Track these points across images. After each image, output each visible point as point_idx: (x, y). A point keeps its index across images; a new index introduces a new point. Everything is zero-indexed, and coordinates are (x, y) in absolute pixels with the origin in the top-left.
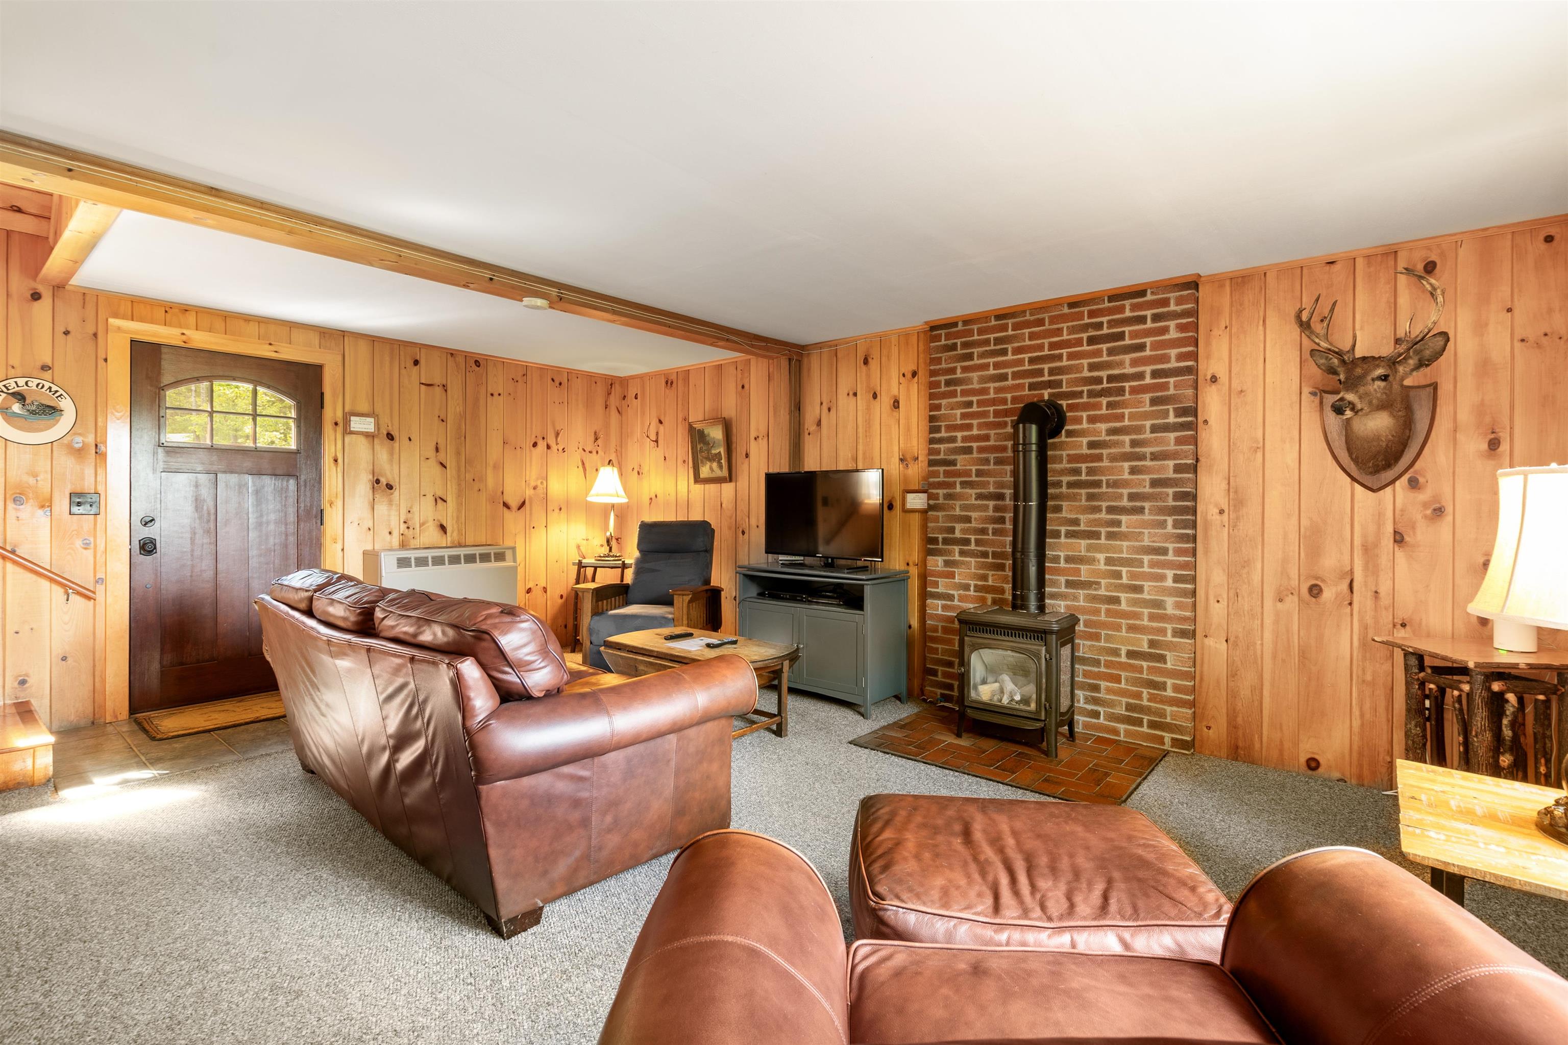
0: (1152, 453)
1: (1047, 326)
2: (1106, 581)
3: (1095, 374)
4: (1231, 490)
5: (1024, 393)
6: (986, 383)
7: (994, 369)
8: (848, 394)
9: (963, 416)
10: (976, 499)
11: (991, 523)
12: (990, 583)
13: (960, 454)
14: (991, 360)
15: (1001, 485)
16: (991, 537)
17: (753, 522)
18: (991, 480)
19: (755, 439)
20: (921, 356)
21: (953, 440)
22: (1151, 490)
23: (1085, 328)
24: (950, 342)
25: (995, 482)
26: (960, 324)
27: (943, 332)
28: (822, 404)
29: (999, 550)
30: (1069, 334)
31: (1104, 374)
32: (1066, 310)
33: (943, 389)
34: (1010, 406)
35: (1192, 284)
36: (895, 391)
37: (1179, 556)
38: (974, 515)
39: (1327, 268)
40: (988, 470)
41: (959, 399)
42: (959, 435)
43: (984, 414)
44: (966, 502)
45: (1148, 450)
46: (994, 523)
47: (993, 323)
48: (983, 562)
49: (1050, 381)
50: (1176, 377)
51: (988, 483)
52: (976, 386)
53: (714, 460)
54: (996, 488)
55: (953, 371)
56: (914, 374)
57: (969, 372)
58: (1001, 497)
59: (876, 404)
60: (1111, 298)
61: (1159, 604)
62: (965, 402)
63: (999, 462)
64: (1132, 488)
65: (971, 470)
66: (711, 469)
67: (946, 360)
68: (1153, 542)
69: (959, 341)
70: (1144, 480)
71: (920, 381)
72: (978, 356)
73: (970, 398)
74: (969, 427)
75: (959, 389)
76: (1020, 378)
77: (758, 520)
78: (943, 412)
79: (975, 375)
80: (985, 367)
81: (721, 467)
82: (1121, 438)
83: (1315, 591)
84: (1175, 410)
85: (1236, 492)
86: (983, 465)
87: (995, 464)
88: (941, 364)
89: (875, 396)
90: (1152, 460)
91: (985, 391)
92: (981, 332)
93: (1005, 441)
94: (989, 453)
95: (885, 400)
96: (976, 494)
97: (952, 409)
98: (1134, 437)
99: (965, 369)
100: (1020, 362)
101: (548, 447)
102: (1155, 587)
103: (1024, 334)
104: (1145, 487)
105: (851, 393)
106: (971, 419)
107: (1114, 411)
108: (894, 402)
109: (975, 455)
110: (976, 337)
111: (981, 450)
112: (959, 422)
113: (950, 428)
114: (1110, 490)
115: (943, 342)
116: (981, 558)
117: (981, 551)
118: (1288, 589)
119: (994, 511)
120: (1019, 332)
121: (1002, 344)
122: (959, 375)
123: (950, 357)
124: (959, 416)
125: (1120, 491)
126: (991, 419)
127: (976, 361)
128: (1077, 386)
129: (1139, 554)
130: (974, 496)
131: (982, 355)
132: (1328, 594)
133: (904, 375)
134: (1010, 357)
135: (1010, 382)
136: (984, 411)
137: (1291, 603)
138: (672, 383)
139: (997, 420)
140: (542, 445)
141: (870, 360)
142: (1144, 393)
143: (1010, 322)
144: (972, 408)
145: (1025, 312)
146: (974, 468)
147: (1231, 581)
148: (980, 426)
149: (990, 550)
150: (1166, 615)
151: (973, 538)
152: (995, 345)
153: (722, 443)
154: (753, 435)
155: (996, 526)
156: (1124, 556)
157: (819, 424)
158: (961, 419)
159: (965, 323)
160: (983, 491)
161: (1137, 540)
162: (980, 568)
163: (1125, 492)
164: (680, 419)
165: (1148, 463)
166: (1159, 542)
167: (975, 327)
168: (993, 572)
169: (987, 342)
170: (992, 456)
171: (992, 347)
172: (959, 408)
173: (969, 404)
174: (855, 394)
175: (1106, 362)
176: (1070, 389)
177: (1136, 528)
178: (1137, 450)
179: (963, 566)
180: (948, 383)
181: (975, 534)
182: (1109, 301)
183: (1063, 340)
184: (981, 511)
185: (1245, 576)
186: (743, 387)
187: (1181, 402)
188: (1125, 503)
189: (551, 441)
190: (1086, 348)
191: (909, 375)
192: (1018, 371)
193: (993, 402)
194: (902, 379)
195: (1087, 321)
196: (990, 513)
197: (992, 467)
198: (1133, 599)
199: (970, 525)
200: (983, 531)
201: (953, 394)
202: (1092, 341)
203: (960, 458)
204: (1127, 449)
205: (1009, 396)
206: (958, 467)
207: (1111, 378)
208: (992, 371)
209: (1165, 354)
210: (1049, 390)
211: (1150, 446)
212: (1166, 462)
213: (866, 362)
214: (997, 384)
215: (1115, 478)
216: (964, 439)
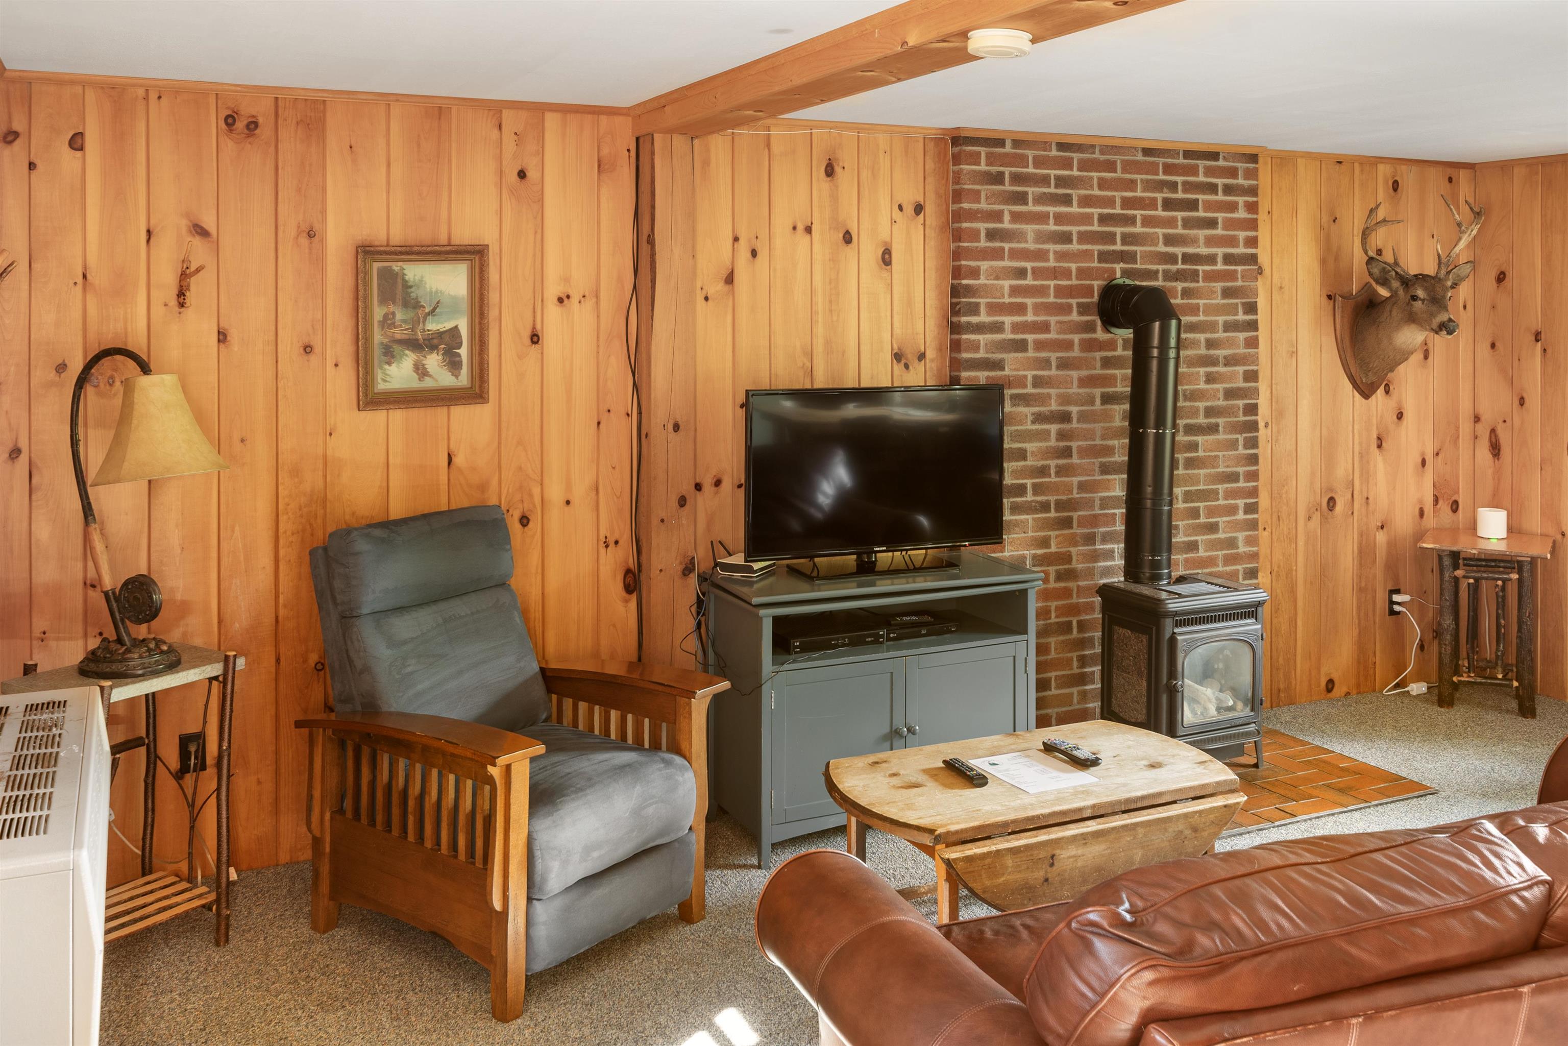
0: (1225, 357)
1: (1119, 174)
2: (1184, 522)
3: (1170, 249)
4: (1274, 400)
5: (1093, 265)
6: (1044, 243)
7: (1055, 224)
8: (795, 228)
9: (1015, 291)
10: (1033, 422)
11: (1053, 458)
12: (1053, 549)
13: (1010, 352)
14: (1051, 209)
15: (1066, 400)
16: (1053, 479)
17: (555, 493)
18: (1053, 391)
19: (560, 300)
20: (930, 180)
21: (997, 328)
22: (1225, 403)
23: (1160, 186)
24: (994, 169)
25: (1059, 396)
26: (1008, 143)
27: (983, 151)
28: (736, 239)
29: (1064, 497)
30: (1144, 191)
31: (1178, 251)
32: (1140, 157)
33: (983, 243)
34: (1074, 282)
35: (1253, 158)
36: (884, 235)
37: (1248, 482)
38: (1030, 447)
39: (1338, 166)
40: (1049, 377)
41: (1007, 263)
42: (1008, 320)
43: (1041, 291)
44: (1019, 428)
45: (1221, 353)
46: (1058, 458)
47: (1054, 152)
48: (1045, 519)
49: (1122, 252)
50: (1244, 265)
51: (1049, 396)
52: (1031, 246)
53: (433, 348)
54: (1060, 404)
55: (997, 216)
56: (919, 209)
57: (1021, 223)
58: (1065, 417)
59: (849, 252)
60: (1188, 154)
61: (1231, 543)
62: (1016, 268)
63: (1064, 364)
64: (1208, 400)
65: (1025, 377)
66: (421, 371)
67: (987, 198)
68: (1228, 466)
69: (1007, 171)
70: (1218, 390)
71: (928, 223)
72: (1034, 199)
73: (1023, 264)
74: (1021, 309)
75: (1007, 246)
76: (1088, 243)
77: (568, 487)
78: (982, 281)
79: (1030, 229)
80: (1042, 218)
81: (454, 364)
82: (1197, 336)
83: (1331, 504)
84: (1243, 304)
85: (1277, 402)
86: (1043, 369)
87: (1058, 368)
88: (979, 202)
89: (848, 238)
90: (1225, 365)
91: (1040, 255)
92: (1038, 163)
93: (1071, 333)
94: (1049, 351)
95: (869, 251)
96: (1033, 414)
97: (997, 278)
98: (1209, 335)
99: (1016, 217)
100: (1087, 219)
102: (1228, 522)
103: (1091, 178)
104: (1219, 399)
105: (800, 227)
106: (1025, 297)
107: (1190, 301)
108: (884, 253)
109: (1031, 353)
110: (1031, 170)
111: (1040, 346)
112: (1007, 300)
113: (994, 308)
114: (1187, 404)
115: (983, 167)
116: (1041, 512)
117: (1041, 503)
118: (1314, 506)
119: (1057, 440)
120: (1085, 174)
121: (1064, 187)
122: (1007, 224)
123: (994, 194)
124: (1006, 290)
125: (1196, 404)
126: (1052, 299)
127: (1031, 207)
128: (1152, 263)
129: (1214, 484)
130: (1030, 418)
131: (1039, 200)
132: (1339, 508)
133: (901, 208)
134: (1075, 209)
135: (1075, 246)
136: (1042, 286)
137: (1317, 520)
138: (252, 125)
139: (1059, 301)
141: (838, 169)
142: (1216, 281)
143: (1076, 156)
144: (1025, 279)
145: (1093, 146)
146: (1030, 374)
147: (1274, 504)
148: (1038, 308)
149: (1052, 499)
150: (1238, 554)
151: (1029, 482)
152: (1056, 186)
153: (465, 306)
154: (553, 290)
155: (1061, 462)
156: (1201, 487)
157: (730, 279)
158: (1010, 296)
159: (1017, 143)
160: (1042, 409)
161: (1213, 467)
162: (1041, 529)
163: (1201, 405)
164: (289, 230)
165: (1221, 369)
166: (1233, 467)
167: (1030, 154)
168: (1057, 533)
169: (1045, 180)
170: (1053, 356)
171: (1052, 190)
172: (1007, 278)
173: (1021, 273)
174: (808, 230)
175: (1181, 236)
176: (1144, 267)
177: (1211, 451)
178: (1212, 352)
179: (1017, 529)
180: (992, 235)
181: (1031, 477)
182: (1185, 158)
183: (1136, 197)
184: (1041, 440)
185: (1284, 496)
186: (522, 174)
187: (1248, 297)
188: (1201, 420)
190: (1160, 213)
191: (909, 209)
192: (1086, 232)
193: (1055, 273)
194: (897, 214)
195: (1162, 177)
196: (1053, 443)
197: (1054, 372)
198: (1211, 541)
199: (1022, 463)
200: (1043, 471)
201: (998, 254)
202: (1168, 204)
203: (1010, 358)
204: (1203, 351)
205: (1073, 266)
206: (1007, 372)
207: (1187, 258)
208: (1052, 227)
209: (1234, 236)
210: (1122, 265)
211: (1224, 349)
212: (1237, 368)
213: (830, 171)
214: (1059, 247)
215: (1192, 387)
216: (1016, 328)
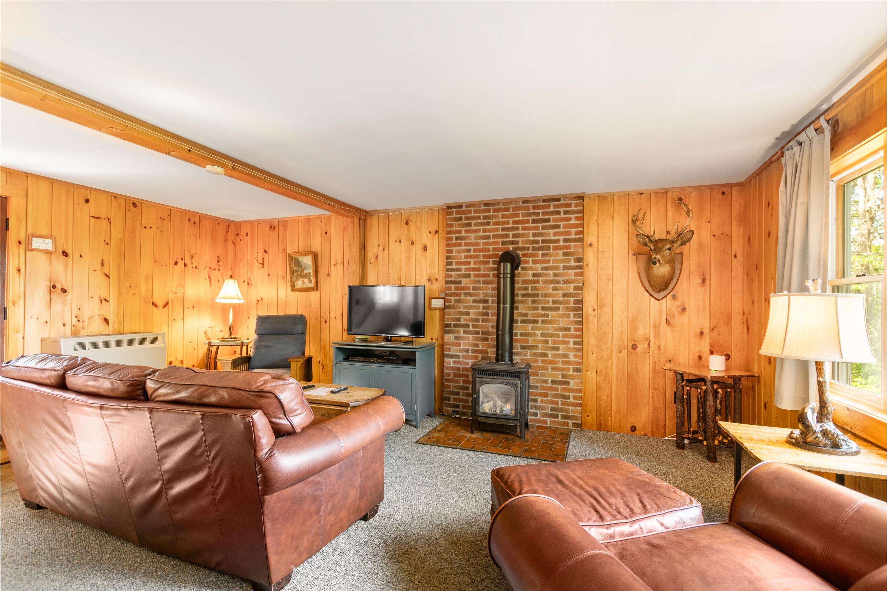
0: (563, 280)
1: (511, 212)
2: (541, 345)
3: (536, 238)
4: (598, 299)
5: (499, 246)
6: (478, 240)
7: (483, 233)
8: (396, 241)
9: (466, 257)
10: (473, 303)
11: (481, 316)
12: (480, 348)
13: (463, 278)
14: (481, 228)
15: (486, 295)
16: (481, 323)
17: (333, 315)
18: (481, 292)
19: (334, 265)
20: (440, 222)
21: (460, 270)
22: (563, 299)
23: (531, 214)
24: (458, 216)
25: (483, 294)
26: (464, 207)
27: (454, 210)
28: (379, 246)
29: (485, 330)
30: (523, 217)
31: (540, 239)
32: (521, 204)
33: (454, 241)
34: (491, 253)
35: (581, 198)
36: (424, 241)
37: (576, 332)
38: (471, 311)
39: (639, 196)
40: (480, 287)
41: (463, 247)
42: (463, 267)
43: (478, 256)
44: (467, 304)
45: (561, 279)
46: (483, 316)
47: (482, 207)
48: (477, 337)
49: (512, 241)
50: (575, 242)
51: (480, 294)
52: (473, 241)
53: (306, 277)
54: (484, 297)
55: (460, 232)
56: (436, 232)
57: (469, 233)
58: (486, 301)
59: (413, 248)
60: (544, 201)
61: (566, 356)
62: (467, 249)
63: (485, 282)
64: (554, 297)
65: (470, 287)
66: (303, 283)
67: (456, 226)
68: (564, 325)
69: (463, 216)
70: (560, 294)
71: (440, 236)
72: (474, 225)
73: (470, 248)
74: (469, 263)
75: (463, 242)
76: (497, 238)
77: (336, 314)
78: (454, 254)
79: (472, 235)
80: (478, 231)
81: (310, 281)
82: (549, 272)
83: (634, 347)
84: (574, 259)
85: (601, 300)
86: (477, 284)
87: (483, 284)
88: (453, 228)
89: (412, 243)
90: (563, 283)
91: (477, 244)
92: (476, 212)
93: (489, 271)
94: (480, 278)
95: (419, 247)
96: (472, 300)
97: (459, 253)
98: (555, 272)
99: (467, 232)
100: (497, 230)
101: (186, 265)
102: (564, 347)
103: (499, 215)
104: (560, 297)
105: (398, 241)
106: (470, 259)
107: (545, 258)
108: (424, 247)
109: (472, 278)
110: (473, 215)
111: (476, 276)
113: (458, 263)
114: (543, 298)
115: (454, 216)
116: (475, 334)
117: (475, 331)
118: (623, 347)
119: (482, 309)
120: (496, 213)
121: (487, 219)
122: (463, 234)
123: (458, 224)
124: (463, 257)
125: (548, 299)
126: (481, 259)
127: (473, 228)
128: (527, 244)
129: (557, 331)
130: (471, 301)
131: (476, 225)
132: (640, 348)
133: (430, 232)
134: (491, 226)
135: (491, 240)
136: (477, 255)
137: (624, 353)
138: (274, 228)
139: (484, 260)
140: (181, 264)
141: (409, 222)
142: (560, 250)
143: (492, 208)
144: (470, 252)
145: (499, 203)
146: (471, 286)
147: (598, 344)
148: (475, 263)
149: (480, 330)
150: (570, 361)
151: (471, 324)
152: (483, 219)
153: (311, 267)
154: (333, 263)
155: (484, 317)
156: (550, 332)
157: (377, 257)
158: (464, 259)
159: (467, 206)
160: (476, 298)
161: (556, 324)
162: (475, 340)
163: (551, 299)
164: (280, 250)
165: (561, 285)
166: (567, 325)
167: (473, 209)
168: (482, 342)
169: (479, 218)
170: (481, 280)
171: (482, 221)
172: (463, 252)
173: (469, 251)
174: (400, 242)
175: (541, 233)
176: (523, 246)
177: (555, 318)
178: (556, 278)
179: (465, 339)
180: (457, 238)
181: (472, 322)
182: (543, 202)
183: (519, 220)
184: (476, 309)
185: (604, 341)
186: (326, 233)
187: (577, 255)
188: (550, 305)
189: (188, 261)
190: (531, 225)
191: (433, 233)
192: (496, 235)
193: (482, 250)
194: (429, 235)
195: (531, 211)
196: (481, 310)
197: (481, 285)
198: (554, 354)
199: (468, 317)
200: (477, 320)
201: (460, 245)
202: (534, 221)
203: (464, 280)
204: (552, 278)
205: (491, 247)
206: (463, 285)
207: (544, 241)
208: (481, 234)
209: (569, 231)
210: (512, 246)
211: (563, 277)
212: (570, 285)
213: (407, 223)
214: (485, 241)
215: (545, 292)
216: (466, 270)
